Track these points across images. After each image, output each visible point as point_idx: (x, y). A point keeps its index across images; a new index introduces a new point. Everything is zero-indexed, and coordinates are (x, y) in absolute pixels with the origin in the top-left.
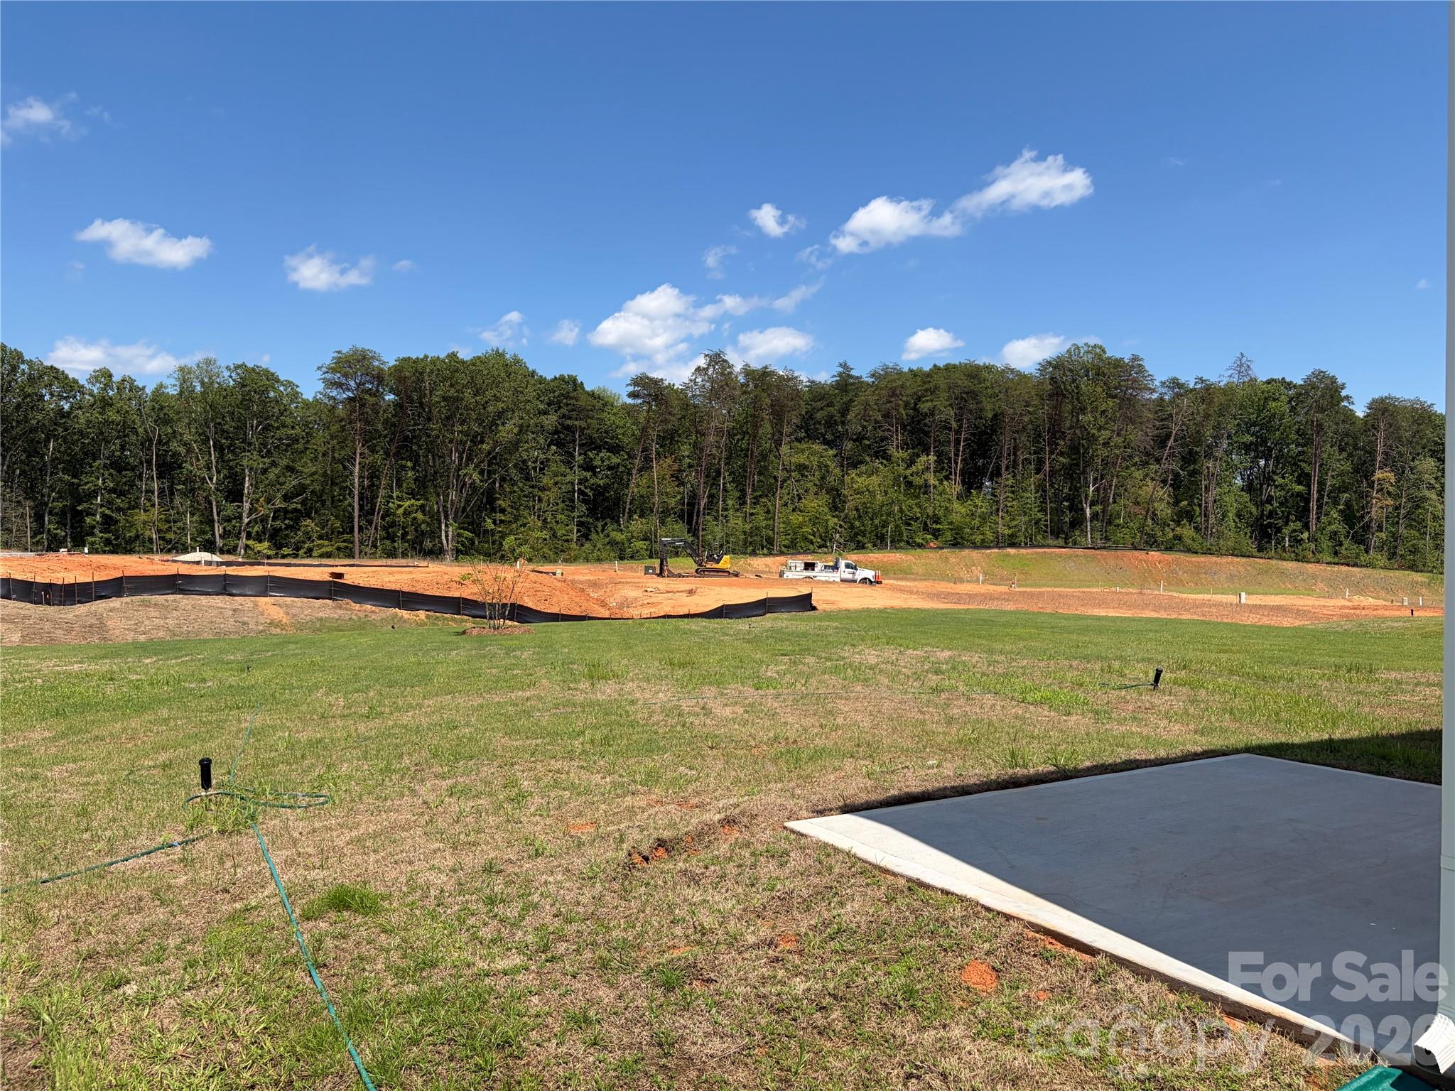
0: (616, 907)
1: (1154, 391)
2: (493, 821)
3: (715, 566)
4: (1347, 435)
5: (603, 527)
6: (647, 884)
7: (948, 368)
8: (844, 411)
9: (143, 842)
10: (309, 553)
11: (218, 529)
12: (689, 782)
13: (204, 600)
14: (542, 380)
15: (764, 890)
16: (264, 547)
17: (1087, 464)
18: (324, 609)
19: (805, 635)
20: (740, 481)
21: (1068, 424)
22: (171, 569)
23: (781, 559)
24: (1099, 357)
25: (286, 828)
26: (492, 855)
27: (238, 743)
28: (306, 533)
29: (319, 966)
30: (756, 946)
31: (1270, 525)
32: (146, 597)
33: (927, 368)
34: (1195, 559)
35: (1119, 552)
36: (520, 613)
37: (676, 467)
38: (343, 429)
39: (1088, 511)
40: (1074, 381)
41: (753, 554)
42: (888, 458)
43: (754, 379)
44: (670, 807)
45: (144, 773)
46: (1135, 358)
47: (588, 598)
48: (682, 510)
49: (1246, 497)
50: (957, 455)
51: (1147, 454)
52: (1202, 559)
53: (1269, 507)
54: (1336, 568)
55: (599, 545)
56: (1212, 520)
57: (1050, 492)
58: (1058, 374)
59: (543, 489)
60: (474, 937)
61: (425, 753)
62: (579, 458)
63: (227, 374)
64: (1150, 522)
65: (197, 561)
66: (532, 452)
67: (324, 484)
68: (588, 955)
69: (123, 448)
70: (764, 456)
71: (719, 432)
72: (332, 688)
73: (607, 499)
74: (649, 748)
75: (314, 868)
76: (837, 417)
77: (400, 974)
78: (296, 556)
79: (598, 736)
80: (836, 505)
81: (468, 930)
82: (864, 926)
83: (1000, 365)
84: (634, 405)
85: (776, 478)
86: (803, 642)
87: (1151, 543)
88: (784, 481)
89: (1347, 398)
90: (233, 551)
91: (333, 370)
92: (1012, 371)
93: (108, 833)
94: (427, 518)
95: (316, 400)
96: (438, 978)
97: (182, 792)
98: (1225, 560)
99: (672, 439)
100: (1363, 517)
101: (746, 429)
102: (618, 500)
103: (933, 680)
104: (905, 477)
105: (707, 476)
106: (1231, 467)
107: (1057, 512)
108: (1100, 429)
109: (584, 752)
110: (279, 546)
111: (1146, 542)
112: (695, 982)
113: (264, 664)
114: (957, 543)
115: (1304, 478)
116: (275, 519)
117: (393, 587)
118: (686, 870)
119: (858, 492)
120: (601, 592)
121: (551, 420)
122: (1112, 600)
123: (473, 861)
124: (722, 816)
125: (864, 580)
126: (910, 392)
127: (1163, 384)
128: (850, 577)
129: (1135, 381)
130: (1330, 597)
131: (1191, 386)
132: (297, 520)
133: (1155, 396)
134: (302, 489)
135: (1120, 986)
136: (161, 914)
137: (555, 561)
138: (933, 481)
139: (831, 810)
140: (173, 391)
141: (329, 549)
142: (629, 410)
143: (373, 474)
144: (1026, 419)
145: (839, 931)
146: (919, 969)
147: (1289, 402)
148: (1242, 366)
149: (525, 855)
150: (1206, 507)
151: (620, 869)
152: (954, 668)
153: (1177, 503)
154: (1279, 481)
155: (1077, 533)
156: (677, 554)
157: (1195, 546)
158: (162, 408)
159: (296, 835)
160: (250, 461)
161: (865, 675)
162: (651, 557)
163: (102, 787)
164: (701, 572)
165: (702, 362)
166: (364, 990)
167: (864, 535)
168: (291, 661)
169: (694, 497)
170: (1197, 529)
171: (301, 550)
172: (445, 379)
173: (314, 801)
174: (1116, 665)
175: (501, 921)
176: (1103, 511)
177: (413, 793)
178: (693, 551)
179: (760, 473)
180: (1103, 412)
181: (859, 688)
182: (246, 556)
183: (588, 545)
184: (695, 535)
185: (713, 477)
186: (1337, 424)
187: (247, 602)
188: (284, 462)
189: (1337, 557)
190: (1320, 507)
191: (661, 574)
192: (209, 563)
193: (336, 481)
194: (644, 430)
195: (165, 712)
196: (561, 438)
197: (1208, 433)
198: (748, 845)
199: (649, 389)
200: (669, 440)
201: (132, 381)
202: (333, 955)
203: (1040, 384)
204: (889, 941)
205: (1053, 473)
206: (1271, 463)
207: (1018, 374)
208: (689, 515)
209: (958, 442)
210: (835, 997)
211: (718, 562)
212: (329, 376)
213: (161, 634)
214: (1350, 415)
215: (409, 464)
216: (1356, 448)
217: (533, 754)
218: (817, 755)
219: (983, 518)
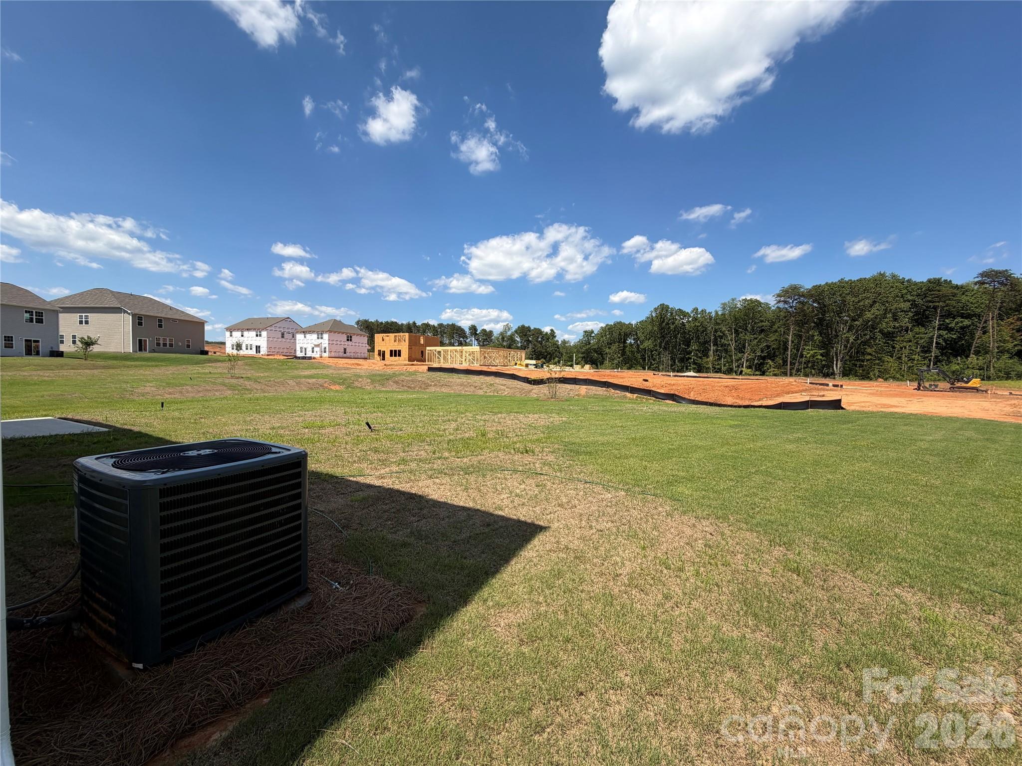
11: (735, 364)
28: (769, 366)
38: (787, 320)
62: (938, 324)
63: (739, 303)
73: (958, 346)
91: (781, 295)
94: (825, 358)
116: (756, 360)
132: (764, 360)
141: (777, 372)
158: (716, 319)
160: (747, 336)
188: (761, 337)
196: (927, 313)
212: (779, 298)
215: (817, 334)
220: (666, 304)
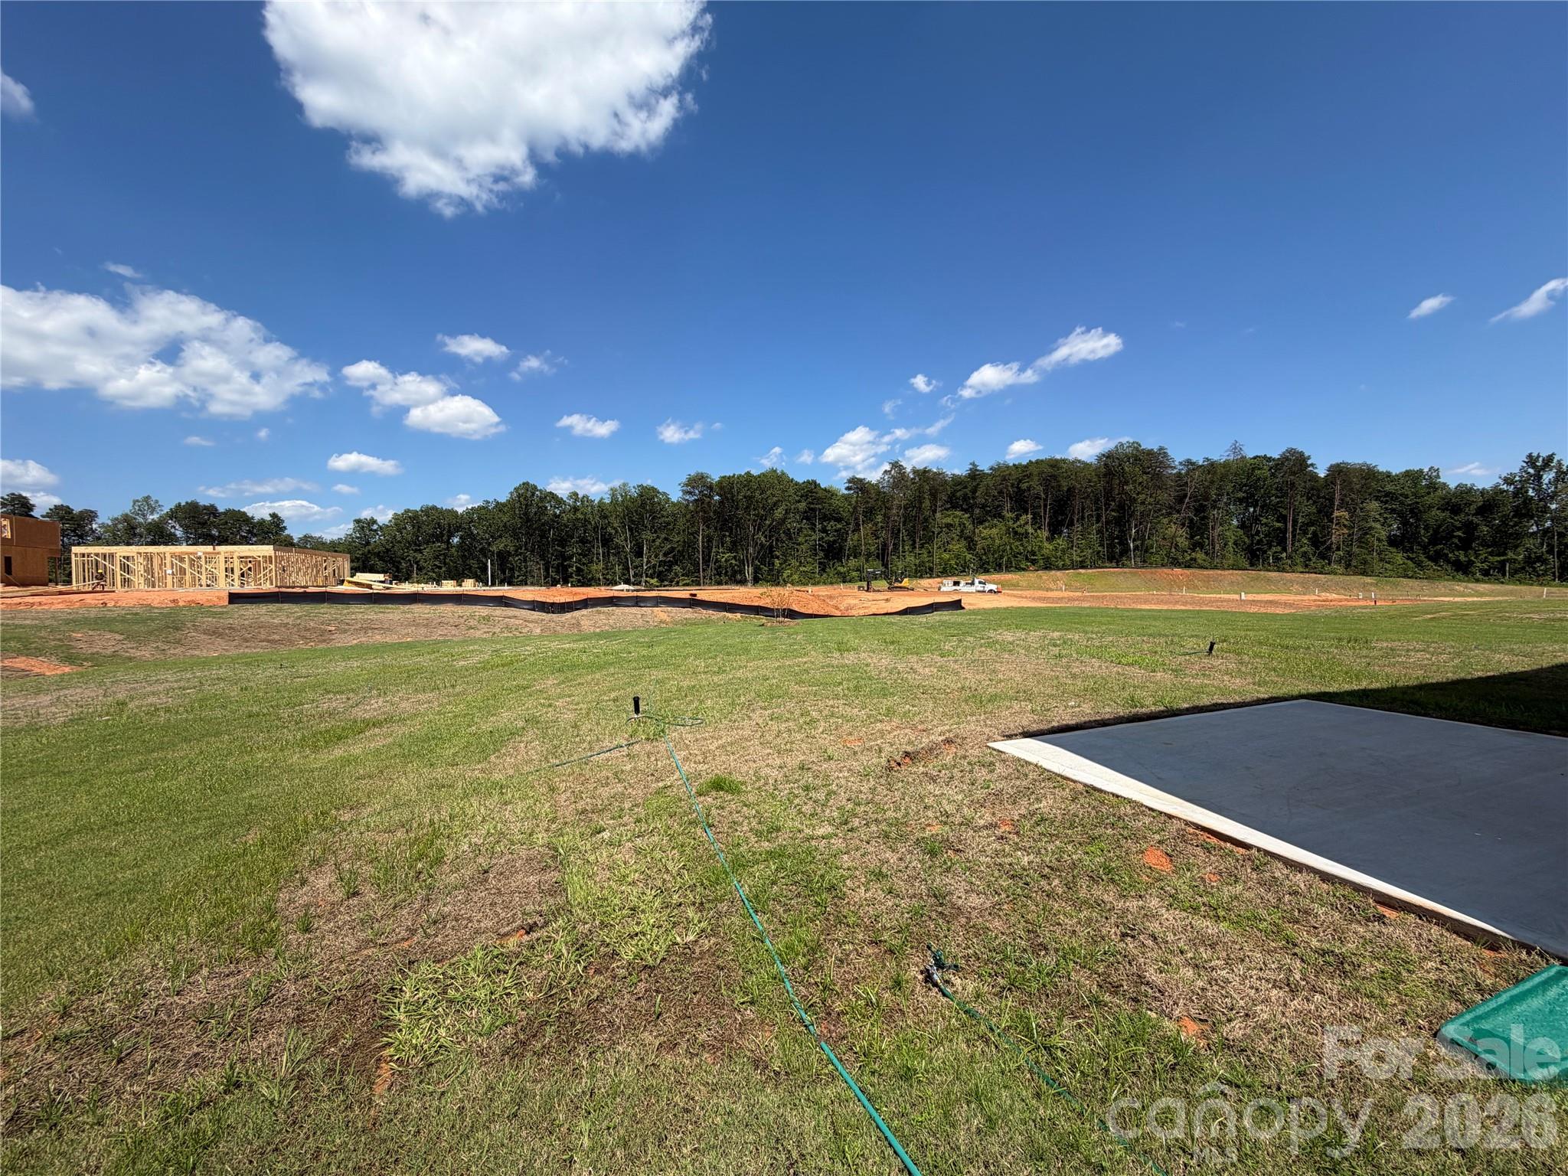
0: (886, 796)
1: (1175, 468)
2: (799, 736)
3: (900, 585)
4: (1313, 489)
5: (833, 564)
6: (903, 781)
7: (1038, 462)
8: (974, 491)
9: (607, 744)
10: (677, 584)
11: (632, 573)
12: (914, 715)
13: (627, 610)
14: (797, 484)
15: (982, 788)
16: (654, 581)
17: (1131, 516)
18: (687, 613)
19: (962, 624)
20: (912, 535)
21: (1117, 492)
22: (610, 594)
23: (939, 580)
24: (1137, 449)
25: (681, 738)
26: (803, 758)
27: (651, 688)
28: (676, 573)
29: (710, 826)
30: (986, 827)
31: (1258, 549)
32: (599, 608)
33: (1024, 463)
34: (1206, 572)
35: (1153, 570)
36: (792, 614)
37: (874, 528)
38: (693, 516)
39: (1132, 545)
40: (1120, 465)
41: (921, 577)
42: (1003, 517)
43: (918, 475)
44: (907, 731)
45: (604, 703)
46: (1161, 449)
47: (828, 605)
48: (878, 553)
49: (1241, 532)
50: (1045, 514)
51: (1171, 508)
52: (1211, 572)
53: (1257, 538)
54: (1307, 575)
55: (831, 575)
56: (1217, 547)
57: (1106, 535)
58: (1109, 461)
59: (799, 544)
60: (800, 812)
61: (753, 694)
62: (819, 526)
63: (633, 490)
64: (1173, 550)
65: (622, 589)
66: (793, 524)
67: (684, 546)
68: (874, 828)
69: (585, 532)
70: (926, 520)
71: (899, 507)
72: (697, 657)
73: (835, 549)
74: (884, 693)
75: (700, 763)
76: (970, 495)
77: (758, 834)
78: (671, 586)
79: (851, 685)
80: (971, 545)
81: (795, 807)
82: (1060, 817)
83: (1071, 458)
84: (849, 494)
85: (933, 532)
86: (963, 628)
87: (1175, 563)
88: (938, 534)
89: (1312, 465)
90: (639, 584)
91: (687, 485)
92: (1079, 461)
93: (588, 738)
94: (737, 563)
95: (678, 502)
96: (782, 839)
97: (625, 715)
98: (1227, 572)
99: (871, 512)
100: (1325, 542)
101: (915, 503)
102: (841, 549)
103: (1056, 650)
104: (1013, 529)
105: (892, 533)
106: (1228, 513)
107: (1111, 546)
108: (1138, 494)
109: (844, 695)
110: (662, 581)
111: (1172, 563)
112: (949, 851)
113: (660, 643)
114: (1048, 566)
115: (1283, 518)
116: (659, 566)
117: (723, 601)
118: (927, 773)
119: (983, 538)
120: (835, 601)
121: (802, 506)
122: (1153, 599)
123: (792, 761)
124: (943, 738)
125: (991, 591)
126: (1014, 477)
127: (1181, 463)
128: (982, 589)
129: (1161, 462)
130: (1304, 594)
131: (1200, 463)
132: (670, 566)
133: (1175, 471)
134: (672, 549)
135: (1277, 874)
136: (620, 788)
137: (807, 585)
138: (1031, 530)
139: (1016, 735)
140: (607, 501)
141: (688, 581)
142: (846, 498)
143: (709, 539)
144: (1089, 490)
145: (1043, 820)
146: (1109, 851)
147: (1270, 470)
148: (1236, 448)
149: (822, 758)
150: (1213, 540)
151: (884, 771)
152: (1065, 643)
153: (1192, 537)
154: (1265, 521)
155: (1124, 558)
156: (876, 579)
157: (1206, 564)
158: (603, 510)
159: (687, 742)
160: (647, 535)
161: (1009, 648)
162: (861, 581)
163: (584, 711)
164: (890, 589)
165: (888, 467)
166: (738, 844)
167: (988, 564)
168: (675, 641)
169: (885, 546)
170: (1207, 554)
171: (673, 582)
172: (745, 486)
173: (695, 722)
174: (1176, 639)
175: (815, 802)
176: (1142, 544)
177: (750, 718)
178: (886, 576)
179: (923, 530)
180: (1140, 483)
181: (1007, 656)
182: (646, 586)
183: (825, 575)
184: (887, 567)
185: (896, 534)
186: (1305, 482)
187: (648, 610)
188: (663, 536)
189: (1307, 568)
190: (1294, 536)
191: (867, 591)
192: (628, 590)
193: (690, 544)
194: (855, 508)
195: (612, 670)
196: (808, 516)
197: (1213, 493)
198: (965, 757)
199: (858, 485)
200: (870, 513)
201: (587, 497)
202: (717, 819)
203: (1098, 468)
204: (1079, 828)
205: (1108, 522)
206: (1258, 509)
207: (1084, 463)
208: (882, 555)
209: (1045, 506)
210: (1051, 868)
211: (901, 582)
212: (685, 488)
213: (607, 628)
214: (1314, 477)
215: (727, 534)
216: (1319, 497)
217: (815, 696)
218: (993, 699)
219: (1063, 551)
220: (531, 482)
